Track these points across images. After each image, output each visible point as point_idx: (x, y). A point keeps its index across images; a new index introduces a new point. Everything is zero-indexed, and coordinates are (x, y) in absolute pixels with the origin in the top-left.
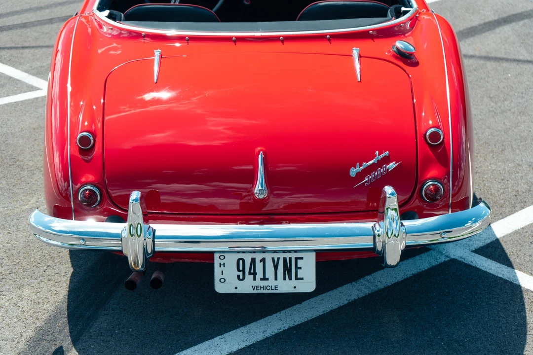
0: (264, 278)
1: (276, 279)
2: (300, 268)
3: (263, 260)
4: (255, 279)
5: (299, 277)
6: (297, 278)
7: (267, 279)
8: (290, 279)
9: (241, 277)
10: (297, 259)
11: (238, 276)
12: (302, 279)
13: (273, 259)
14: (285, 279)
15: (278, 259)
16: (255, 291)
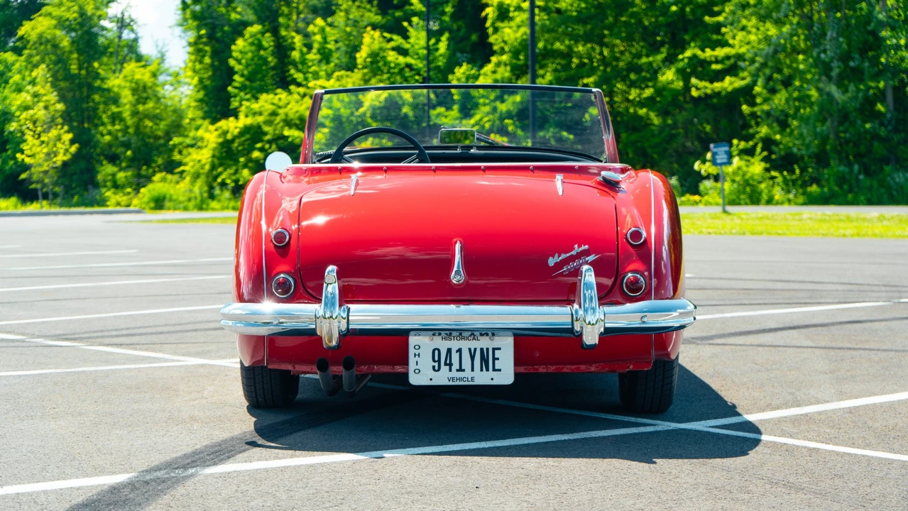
0: (461, 370)
1: (473, 370)
2: (498, 359)
3: (459, 351)
4: (450, 370)
5: (496, 368)
6: (494, 370)
7: (464, 370)
8: (487, 370)
9: (436, 368)
10: (494, 349)
11: (434, 367)
12: (500, 370)
13: (470, 349)
14: (482, 370)
15: (475, 349)
16: (451, 383)
